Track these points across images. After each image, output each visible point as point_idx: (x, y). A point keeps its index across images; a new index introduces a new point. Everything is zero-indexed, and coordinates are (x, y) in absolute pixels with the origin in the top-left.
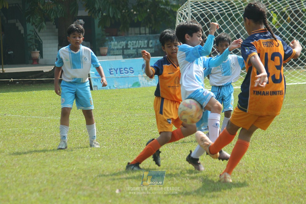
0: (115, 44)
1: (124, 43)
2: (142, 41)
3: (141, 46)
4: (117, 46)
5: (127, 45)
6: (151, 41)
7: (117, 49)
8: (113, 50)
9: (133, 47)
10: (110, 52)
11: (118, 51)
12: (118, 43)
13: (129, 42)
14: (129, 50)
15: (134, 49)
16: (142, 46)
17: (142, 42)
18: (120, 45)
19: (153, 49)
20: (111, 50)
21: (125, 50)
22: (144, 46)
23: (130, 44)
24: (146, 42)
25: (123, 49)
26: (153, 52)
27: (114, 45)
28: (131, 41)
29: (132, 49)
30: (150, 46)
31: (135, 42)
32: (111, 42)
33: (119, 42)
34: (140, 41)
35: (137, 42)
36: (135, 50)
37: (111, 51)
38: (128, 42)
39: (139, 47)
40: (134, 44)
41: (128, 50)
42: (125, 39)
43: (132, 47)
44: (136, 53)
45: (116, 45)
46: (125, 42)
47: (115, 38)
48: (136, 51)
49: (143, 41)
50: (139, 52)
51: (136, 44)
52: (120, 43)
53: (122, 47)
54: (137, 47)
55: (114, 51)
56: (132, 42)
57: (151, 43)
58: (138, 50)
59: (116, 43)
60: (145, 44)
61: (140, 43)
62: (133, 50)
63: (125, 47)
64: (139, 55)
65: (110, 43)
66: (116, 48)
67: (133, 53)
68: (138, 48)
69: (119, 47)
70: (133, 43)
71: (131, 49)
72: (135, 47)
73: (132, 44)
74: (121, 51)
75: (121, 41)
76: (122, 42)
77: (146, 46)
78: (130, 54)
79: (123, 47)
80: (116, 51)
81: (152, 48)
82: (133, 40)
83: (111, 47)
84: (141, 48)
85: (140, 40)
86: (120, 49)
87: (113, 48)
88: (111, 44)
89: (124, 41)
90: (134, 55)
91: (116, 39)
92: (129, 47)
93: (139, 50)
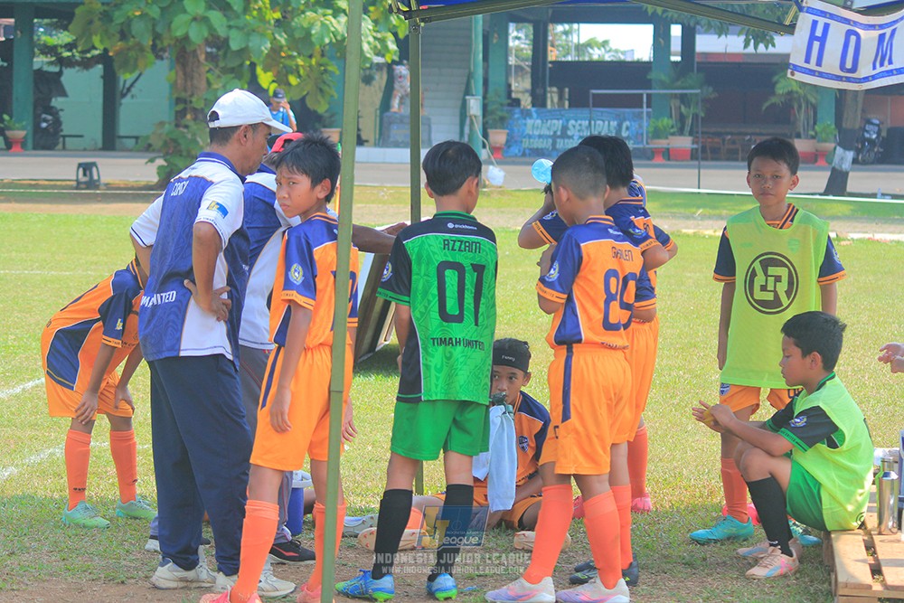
0: (536, 125)
1: (558, 124)
2: (604, 121)
4: (541, 129)
5: (565, 128)
6: (626, 124)
7: (540, 136)
8: (530, 137)
10: (522, 142)
11: (541, 140)
12: (543, 122)
13: (572, 122)
14: (571, 140)
17: (604, 125)
18: (549, 129)
20: (525, 137)
21: (558, 140)
23: (574, 126)
24: (614, 124)
25: (554, 137)
27: (534, 127)
28: (576, 121)
30: (624, 134)
31: (585, 123)
32: (525, 119)
33: (547, 120)
35: (592, 122)
37: (524, 140)
38: (568, 121)
40: (584, 128)
41: (566, 141)
42: (563, 116)
43: (577, 133)
45: (537, 128)
46: (561, 122)
47: (536, 112)
49: (606, 123)
51: (588, 128)
52: (549, 121)
53: (552, 133)
55: (531, 140)
56: (579, 122)
57: (627, 128)
59: (539, 121)
60: (612, 128)
61: (599, 125)
63: (559, 133)
65: (524, 121)
66: (536, 133)
69: (545, 132)
70: (580, 125)
71: (576, 138)
73: (578, 128)
74: (550, 141)
75: (552, 119)
76: (555, 121)
79: (555, 132)
80: (537, 140)
82: (581, 120)
83: (524, 131)
85: (599, 119)
86: (549, 137)
87: (531, 133)
88: (525, 125)
89: (558, 119)
91: (538, 114)
92: (569, 133)
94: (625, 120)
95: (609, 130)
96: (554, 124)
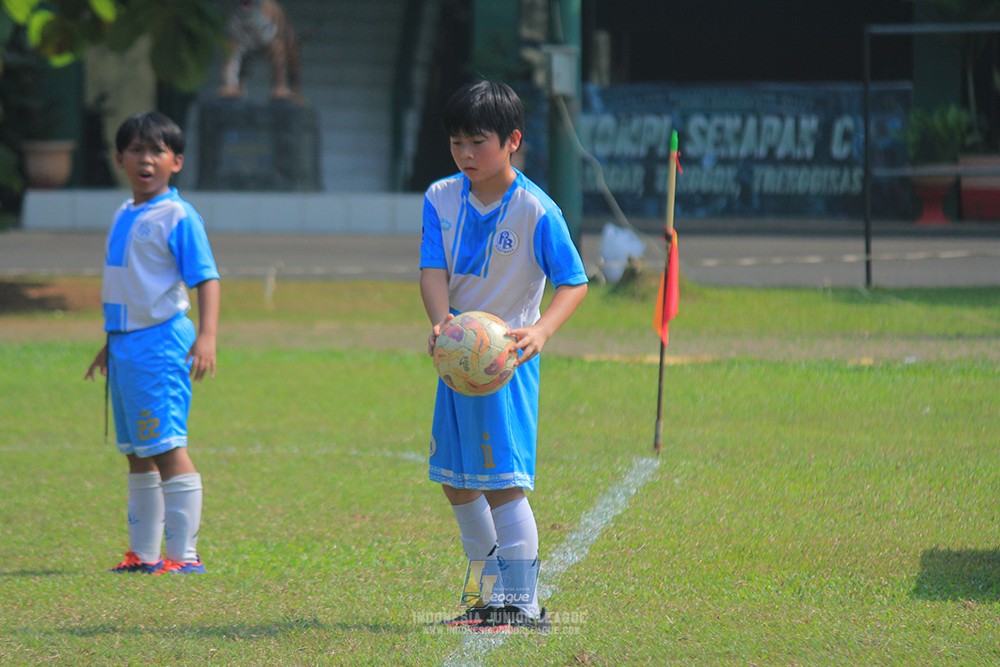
0: (600, 130)
1: (657, 125)
2: (782, 117)
3: (771, 151)
4: (614, 139)
6: (843, 124)
7: (611, 160)
9: (723, 152)
11: (614, 170)
12: (618, 123)
13: (697, 122)
14: (695, 170)
15: (723, 162)
16: (781, 152)
17: (783, 127)
18: (635, 139)
19: (858, 173)
21: (661, 170)
22: (798, 153)
23: (703, 133)
24: (810, 124)
25: (650, 161)
26: (857, 187)
27: (594, 136)
28: (708, 117)
29: (714, 168)
30: (839, 150)
31: (731, 123)
33: (630, 117)
34: (772, 122)
35: (752, 123)
36: (731, 173)
38: (686, 117)
39: (762, 152)
40: (729, 136)
42: (672, 104)
43: (710, 151)
44: (736, 190)
45: (605, 137)
46: (667, 119)
47: (601, 95)
48: (738, 179)
49: (790, 123)
50: (756, 187)
51: (739, 136)
52: (636, 121)
53: (643, 151)
54: (744, 151)
56: (717, 121)
57: (847, 136)
58: (751, 173)
60: (805, 136)
61: (770, 129)
62: (720, 172)
64: (756, 202)
66: (603, 149)
67: (717, 187)
68: (751, 161)
69: (625, 147)
70: (720, 129)
71: (707, 163)
72: (732, 151)
73: (712, 134)
74: (639, 172)
75: (643, 113)
76: (650, 120)
77: (809, 152)
78: (699, 192)
79: (652, 149)
81: (847, 163)
82: (723, 114)
84: (771, 159)
85: (769, 113)
86: (635, 160)
87: (586, 151)
89: (659, 114)
90: (722, 203)
91: (607, 100)
92: (691, 151)
93: (758, 171)
94: (839, 112)
95: (797, 140)
96: (650, 129)
